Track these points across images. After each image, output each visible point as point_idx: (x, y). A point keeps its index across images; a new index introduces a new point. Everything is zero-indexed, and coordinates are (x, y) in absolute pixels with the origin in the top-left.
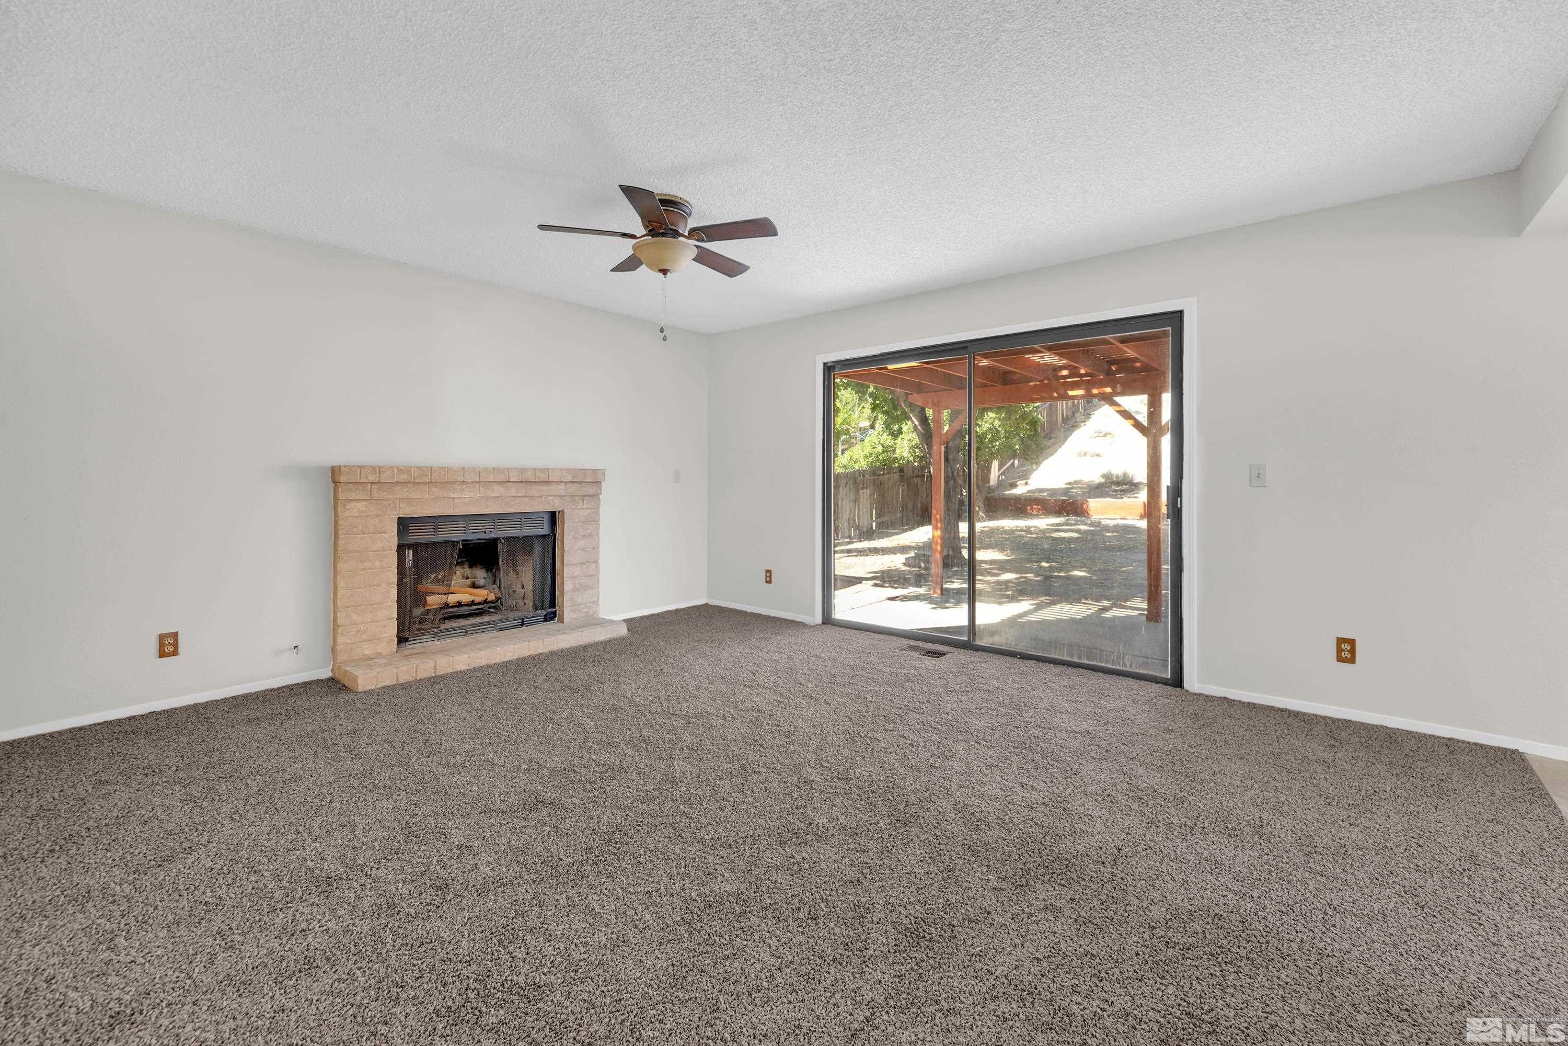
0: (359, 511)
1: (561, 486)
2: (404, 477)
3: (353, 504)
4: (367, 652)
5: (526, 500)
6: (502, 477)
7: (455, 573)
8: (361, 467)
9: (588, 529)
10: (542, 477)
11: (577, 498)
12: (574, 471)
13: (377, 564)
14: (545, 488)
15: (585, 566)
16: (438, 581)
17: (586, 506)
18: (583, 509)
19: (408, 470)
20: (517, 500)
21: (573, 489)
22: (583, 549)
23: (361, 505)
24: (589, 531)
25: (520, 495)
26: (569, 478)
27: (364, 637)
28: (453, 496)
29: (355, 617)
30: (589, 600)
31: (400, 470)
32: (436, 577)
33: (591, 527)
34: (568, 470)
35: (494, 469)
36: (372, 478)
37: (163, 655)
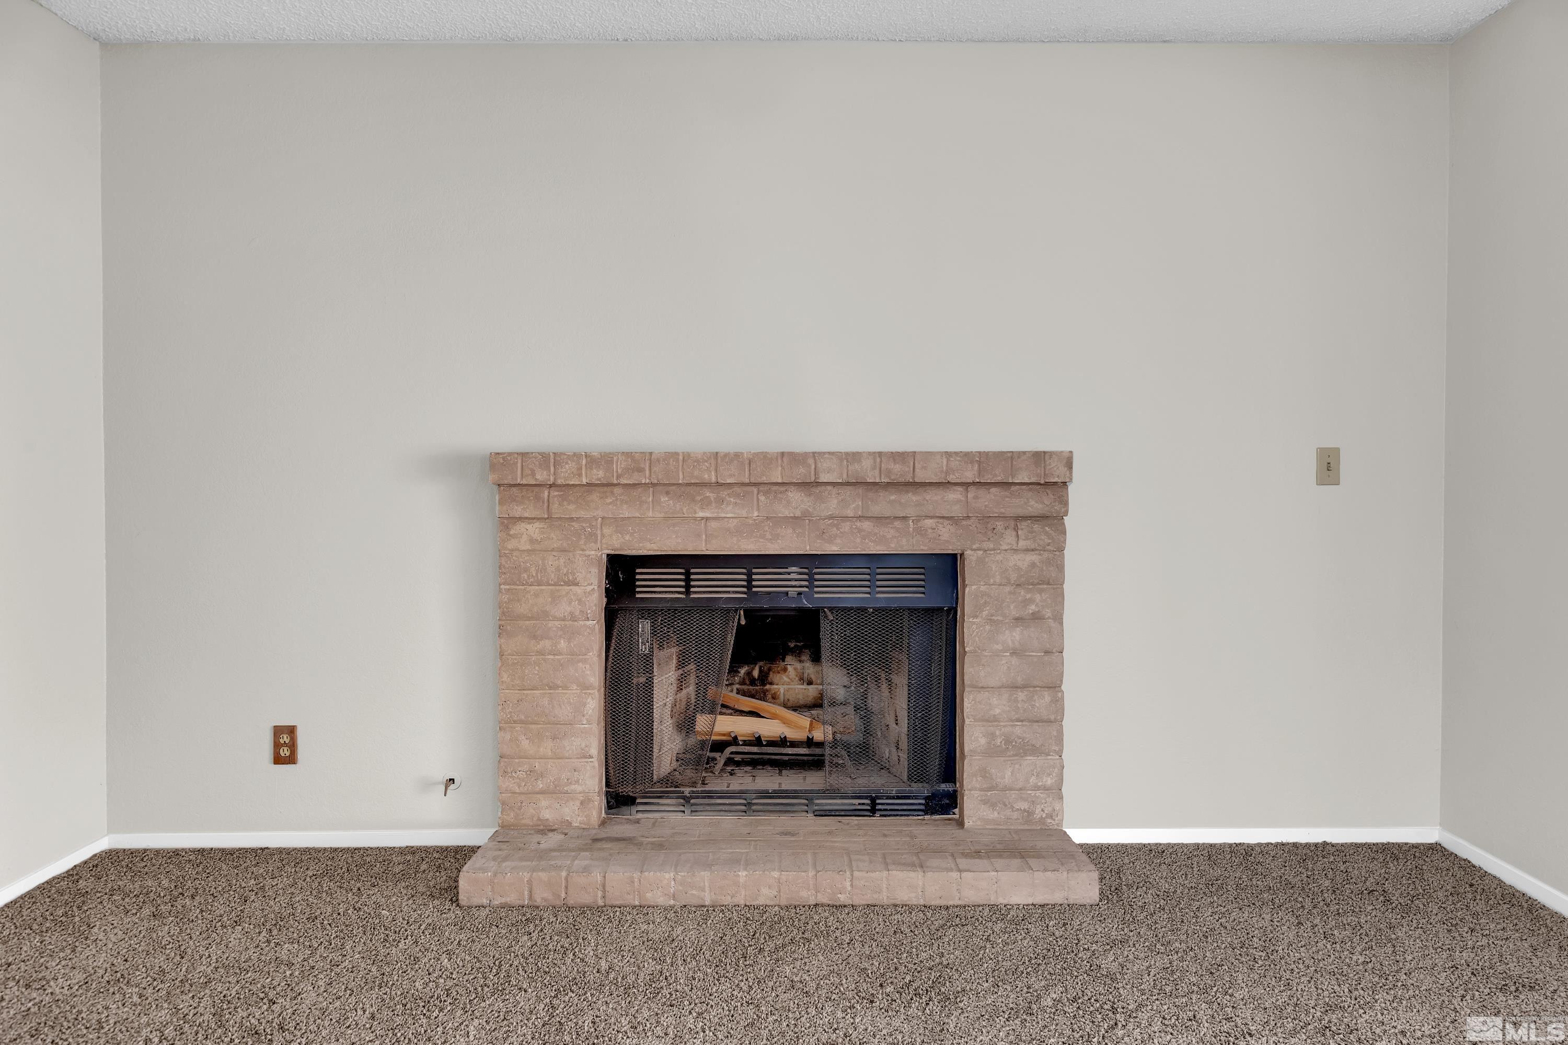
0: (532, 541)
1: (954, 495)
2: (598, 474)
3: (522, 527)
4: (547, 815)
5: (867, 525)
6: (800, 473)
7: (785, 670)
8: (524, 455)
9: (1031, 601)
10: (898, 471)
11: (1000, 525)
12: (983, 459)
13: (563, 644)
14: (912, 497)
15: (1021, 695)
16: (753, 682)
17: (1022, 544)
18: (1016, 551)
19: (606, 459)
20: (846, 526)
21: (986, 500)
22: (1014, 653)
23: (533, 529)
24: (1033, 608)
25: (850, 513)
26: (970, 475)
27: (540, 785)
28: (701, 514)
29: (525, 743)
30: (1033, 780)
31: (593, 461)
32: (749, 674)
33: (1038, 597)
34: (967, 457)
35: (783, 454)
36: (541, 476)
37: (278, 760)
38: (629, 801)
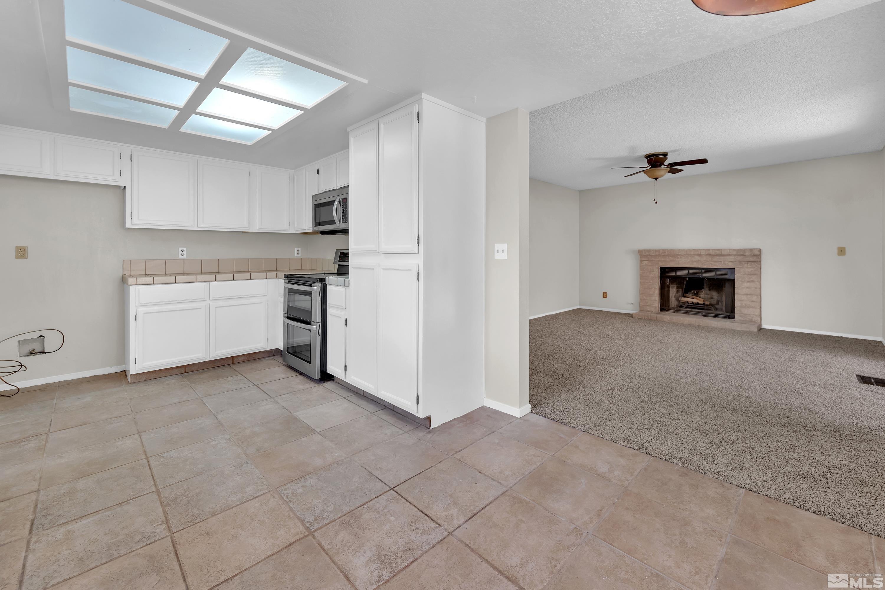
0: (646, 264)
1: (732, 257)
2: (658, 253)
3: (644, 262)
4: (648, 309)
5: (712, 262)
6: (697, 253)
7: (702, 292)
8: (644, 250)
9: (751, 278)
10: (718, 252)
11: (743, 263)
12: (738, 250)
13: (651, 281)
14: (722, 257)
15: (749, 296)
16: (695, 294)
17: (749, 267)
18: (748, 268)
19: (659, 251)
20: (708, 263)
21: (739, 258)
22: (747, 288)
23: (646, 262)
24: (752, 279)
25: (708, 260)
26: (735, 253)
27: (647, 304)
28: (677, 260)
29: (645, 297)
30: (752, 313)
31: (656, 251)
32: (694, 292)
33: (753, 277)
34: (734, 250)
35: (693, 250)
36: (647, 253)
37: (604, 297)
38: (664, 310)
